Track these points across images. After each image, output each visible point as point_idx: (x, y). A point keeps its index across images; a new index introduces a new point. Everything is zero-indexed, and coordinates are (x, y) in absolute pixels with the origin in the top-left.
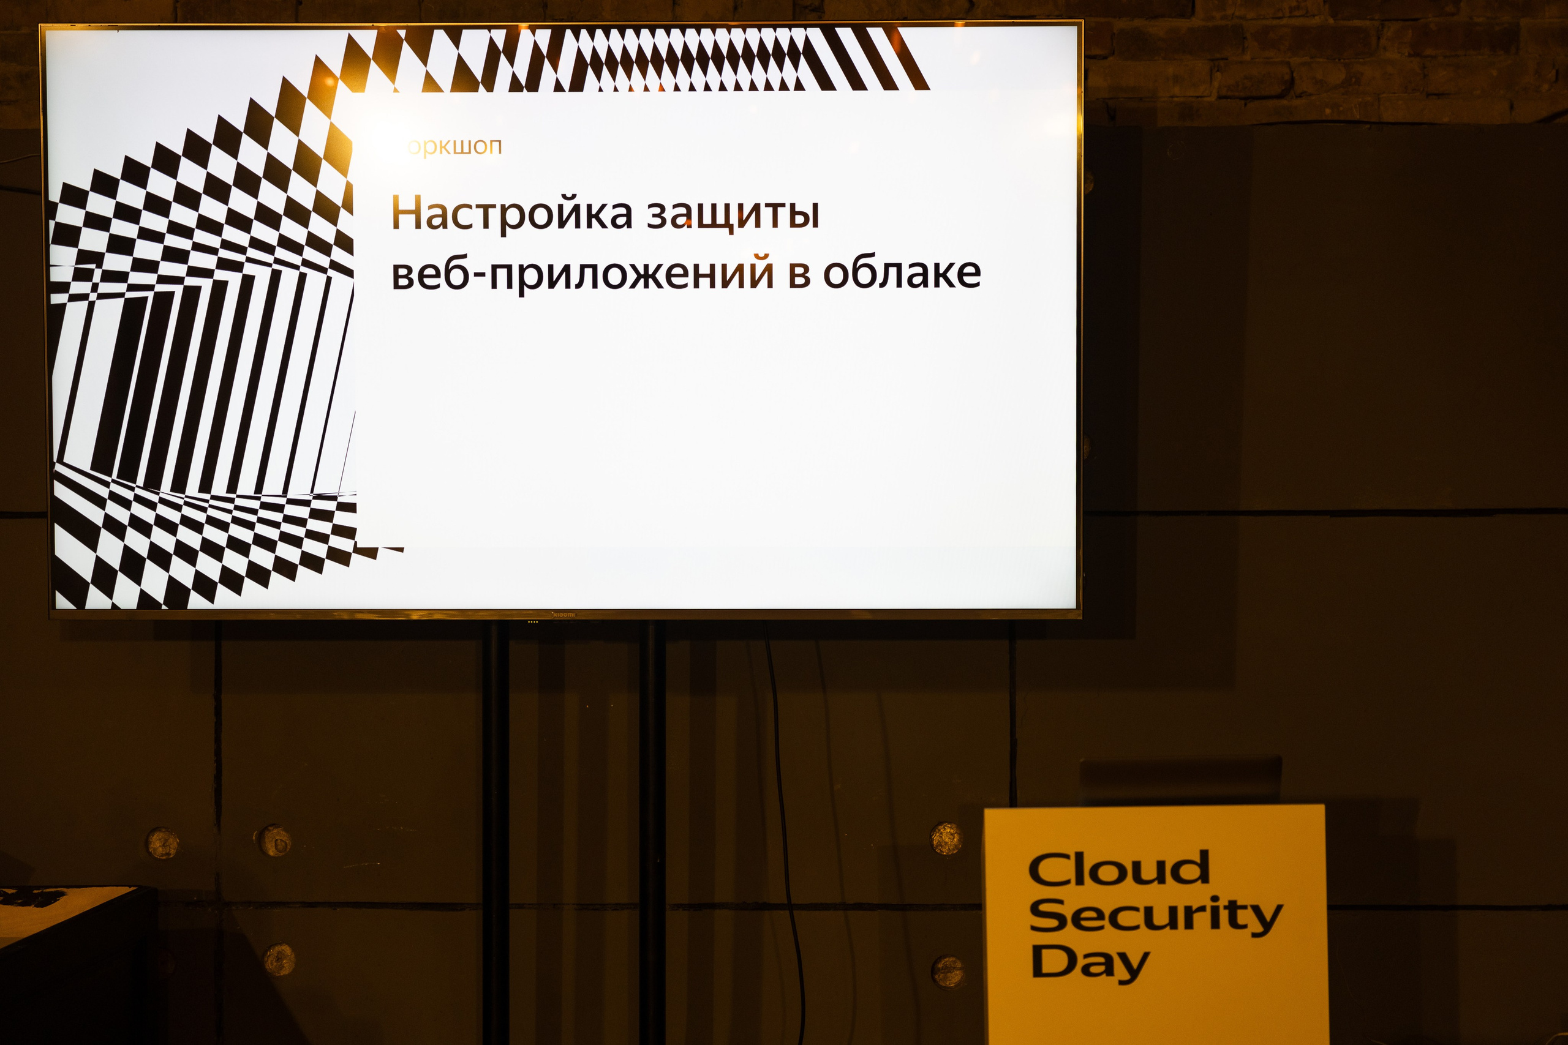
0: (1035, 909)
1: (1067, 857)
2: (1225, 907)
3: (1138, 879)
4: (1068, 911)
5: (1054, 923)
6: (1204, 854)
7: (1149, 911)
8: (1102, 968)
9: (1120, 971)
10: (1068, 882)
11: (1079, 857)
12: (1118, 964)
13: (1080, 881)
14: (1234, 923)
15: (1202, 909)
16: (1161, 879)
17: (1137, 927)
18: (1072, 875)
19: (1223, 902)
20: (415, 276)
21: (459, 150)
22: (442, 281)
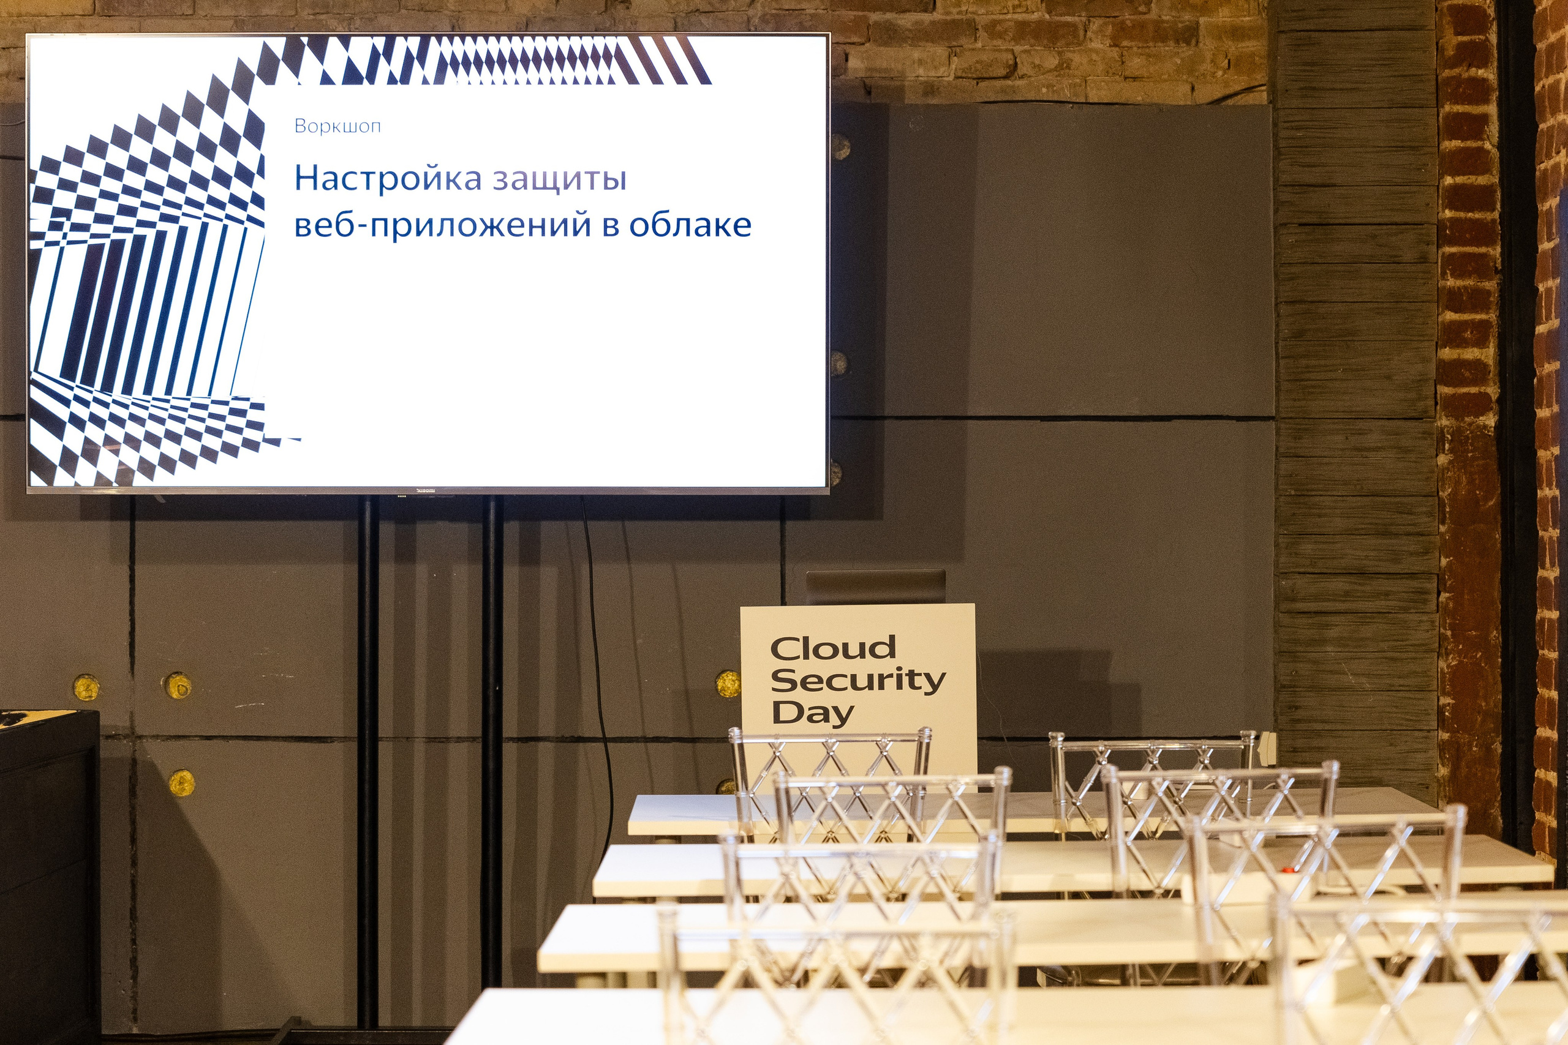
0: (775, 676)
1: (798, 640)
2: (906, 675)
3: (846, 655)
4: (798, 679)
5: (788, 686)
6: (892, 638)
7: (854, 678)
8: (822, 717)
9: (834, 720)
10: (798, 657)
11: (806, 640)
12: (832, 714)
13: (806, 657)
14: (912, 685)
15: (891, 676)
16: (862, 655)
17: (846, 689)
18: (800, 652)
19: (904, 671)
20: (312, 227)
21: (347, 129)
22: (333, 229)
